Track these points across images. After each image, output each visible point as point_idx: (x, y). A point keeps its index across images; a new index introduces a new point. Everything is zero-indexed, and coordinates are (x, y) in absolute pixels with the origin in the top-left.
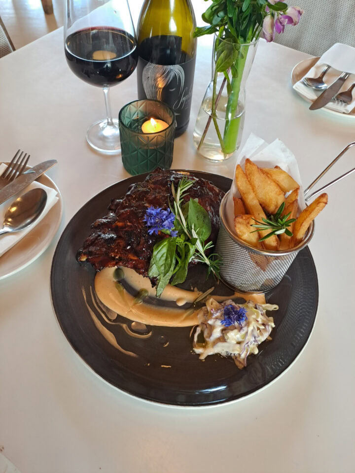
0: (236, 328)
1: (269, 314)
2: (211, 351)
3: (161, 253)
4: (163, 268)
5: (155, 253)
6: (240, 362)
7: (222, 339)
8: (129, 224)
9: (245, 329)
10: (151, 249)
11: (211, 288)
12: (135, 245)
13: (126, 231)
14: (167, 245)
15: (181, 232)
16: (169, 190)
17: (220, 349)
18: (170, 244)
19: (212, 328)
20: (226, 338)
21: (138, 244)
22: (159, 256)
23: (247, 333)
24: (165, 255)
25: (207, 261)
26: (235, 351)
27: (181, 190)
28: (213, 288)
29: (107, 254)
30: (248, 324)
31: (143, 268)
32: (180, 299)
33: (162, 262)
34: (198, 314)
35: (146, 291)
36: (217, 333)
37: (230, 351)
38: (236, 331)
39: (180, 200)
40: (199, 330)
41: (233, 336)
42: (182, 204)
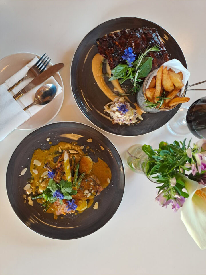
0: (120, 113)
2: (109, 112)
3: (121, 68)
4: (117, 74)
5: (118, 66)
6: (113, 122)
7: (114, 112)
8: (120, 46)
9: (123, 116)
10: (119, 63)
11: (129, 94)
12: (115, 57)
13: (117, 49)
14: (125, 67)
15: (134, 67)
16: (147, 45)
17: (112, 114)
18: (126, 68)
19: (115, 106)
20: (115, 112)
21: (117, 57)
22: (119, 68)
23: (122, 117)
24: (121, 70)
25: (135, 85)
26: (115, 118)
27: (150, 50)
28: (130, 95)
29: (105, 50)
30: (125, 115)
31: (112, 68)
32: (116, 88)
33: (118, 71)
34: (116, 97)
35: (109, 75)
36: (115, 108)
37: (114, 117)
38: (120, 114)
39: (147, 53)
40: (112, 103)
41: (118, 114)
42: (146, 56)
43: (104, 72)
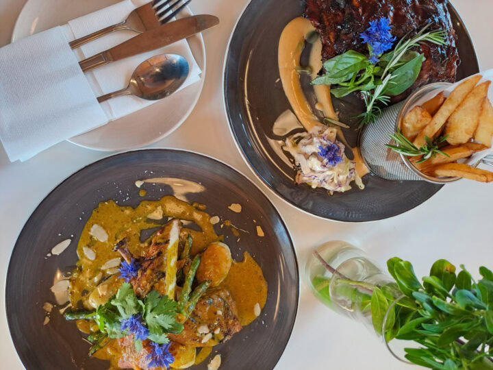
0: (322, 162)
1: (353, 183)
2: (293, 152)
3: (349, 60)
4: (336, 71)
5: (345, 55)
6: (298, 179)
7: (307, 157)
8: (360, 10)
9: (326, 169)
10: (349, 47)
11: (347, 125)
12: (344, 31)
13: (351, 14)
14: (360, 61)
15: (381, 65)
16: (421, 24)
17: (300, 159)
18: (362, 62)
19: (311, 143)
20: (310, 158)
21: (346, 34)
22: (345, 60)
23: (324, 172)
24: (349, 65)
25: (369, 108)
26: (305, 170)
27: (426, 37)
28: (348, 127)
29: (321, 11)
30: (331, 169)
31: (328, 54)
32: (321, 105)
33: (341, 67)
34: (317, 125)
35: (312, 71)
36: (310, 149)
37: (302, 167)
38: (320, 163)
39: (417, 43)
40: (304, 134)
41: (315, 163)
42: (412, 48)
43: (304, 62)
